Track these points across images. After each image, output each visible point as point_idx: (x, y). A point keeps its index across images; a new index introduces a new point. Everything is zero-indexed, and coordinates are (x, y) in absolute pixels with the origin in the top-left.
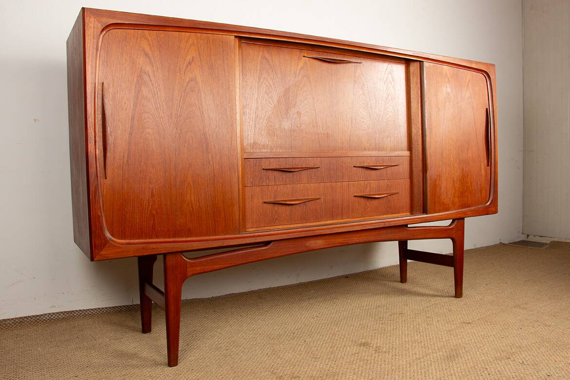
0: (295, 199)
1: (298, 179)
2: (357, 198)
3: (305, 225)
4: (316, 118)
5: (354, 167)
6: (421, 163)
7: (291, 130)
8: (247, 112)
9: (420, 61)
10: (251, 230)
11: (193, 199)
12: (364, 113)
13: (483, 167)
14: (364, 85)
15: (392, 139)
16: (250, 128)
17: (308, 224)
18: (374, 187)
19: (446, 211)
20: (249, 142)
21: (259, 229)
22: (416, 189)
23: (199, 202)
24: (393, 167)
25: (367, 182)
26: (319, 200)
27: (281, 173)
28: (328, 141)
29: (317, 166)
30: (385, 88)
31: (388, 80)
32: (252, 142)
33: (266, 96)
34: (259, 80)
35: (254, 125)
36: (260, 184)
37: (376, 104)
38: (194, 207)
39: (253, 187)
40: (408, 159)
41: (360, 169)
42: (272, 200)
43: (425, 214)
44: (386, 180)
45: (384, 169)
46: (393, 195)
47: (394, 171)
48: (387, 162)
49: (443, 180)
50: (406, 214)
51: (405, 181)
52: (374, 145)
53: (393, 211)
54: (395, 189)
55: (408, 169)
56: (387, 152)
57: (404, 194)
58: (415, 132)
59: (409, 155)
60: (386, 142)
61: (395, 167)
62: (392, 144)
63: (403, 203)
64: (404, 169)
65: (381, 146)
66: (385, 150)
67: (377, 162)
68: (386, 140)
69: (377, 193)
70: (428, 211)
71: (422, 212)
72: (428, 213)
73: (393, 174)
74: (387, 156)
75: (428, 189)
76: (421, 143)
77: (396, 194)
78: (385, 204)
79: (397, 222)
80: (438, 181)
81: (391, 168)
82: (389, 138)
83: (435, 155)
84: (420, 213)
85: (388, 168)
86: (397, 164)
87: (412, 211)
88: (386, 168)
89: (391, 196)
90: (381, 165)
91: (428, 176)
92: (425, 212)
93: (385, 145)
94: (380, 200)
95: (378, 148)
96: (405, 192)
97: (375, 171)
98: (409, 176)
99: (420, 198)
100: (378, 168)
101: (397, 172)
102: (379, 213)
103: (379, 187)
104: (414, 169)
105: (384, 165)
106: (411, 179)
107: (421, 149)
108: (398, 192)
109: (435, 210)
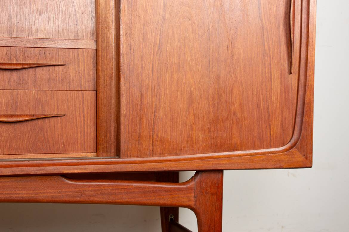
6: (114, 63)
13: (276, 75)
15: (52, 16)
18: (4, 101)
19: (170, 154)
22: (103, 110)
24: (51, 68)
40: (92, 54)
43: (117, 157)
44: (34, 91)
45: (29, 70)
46: (52, 120)
47: (54, 75)
48: (37, 57)
49: (163, 96)
50: (84, 155)
51: (83, 94)
52: (5, 26)
53: (50, 148)
54: (56, 107)
55: (91, 73)
56: (37, 40)
57: (78, 118)
58: (103, 5)
59: (94, 47)
60: (37, 21)
61: (56, 68)
62: (52, 25)
63: (77, 134)
64: (79, 72)
65: (24, 28)
66: (33, 35)
67: (12, 56)
68: (37, 17)
69: (9, 113)
70: (122, 152)
71: (113, 154)
72: (121, 155)
73: (52, 81)
74: (35, 46)
75: (123, 112)
76: (112, 25)
77: (59, 118)
78: (31, 135)
79: (32, 169)
80: (150, 97)
81: (45, 69)
82: (44, 13)
83: (142, 48)
84: (110, 156)
85: (39, 70)
86: (62, 63)
87: (97, 150)
88: (34, 69)
89: (46, 119)
90: (21, 62)
91: (121, 87)
92: (118, 153)
93: (35, 27)
94: (17, 126)
95: (17, 31)
96: (82, 115)
97: (5, 73)
98: (92, 87)
99: (111, 126)
100: (13, 67)
101: (62, 78)
102: (15, 151)
103: (17, 102)
104: (101, 73)
105: (28, 63)
106: (97, 91)
107: (113, 36)
108: (62, 113)
109: (140, 151)
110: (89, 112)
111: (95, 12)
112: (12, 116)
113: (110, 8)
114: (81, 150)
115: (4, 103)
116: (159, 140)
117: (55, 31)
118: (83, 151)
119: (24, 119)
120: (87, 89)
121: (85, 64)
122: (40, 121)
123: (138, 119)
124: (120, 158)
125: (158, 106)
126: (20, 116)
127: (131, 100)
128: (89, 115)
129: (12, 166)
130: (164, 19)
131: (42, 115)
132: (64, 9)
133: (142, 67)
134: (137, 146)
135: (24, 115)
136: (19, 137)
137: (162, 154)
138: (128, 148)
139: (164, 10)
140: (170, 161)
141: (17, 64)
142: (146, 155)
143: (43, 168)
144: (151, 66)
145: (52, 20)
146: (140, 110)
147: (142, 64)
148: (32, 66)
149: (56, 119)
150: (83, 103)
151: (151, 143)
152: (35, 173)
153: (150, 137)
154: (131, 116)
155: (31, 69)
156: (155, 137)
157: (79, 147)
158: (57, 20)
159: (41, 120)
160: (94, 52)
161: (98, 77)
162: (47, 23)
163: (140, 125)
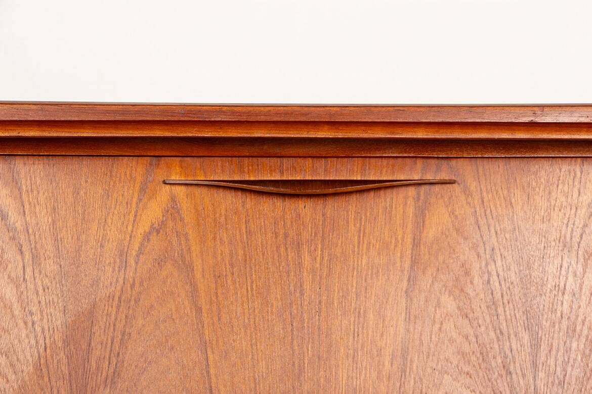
14: (467, 273)
37: (535, 355)
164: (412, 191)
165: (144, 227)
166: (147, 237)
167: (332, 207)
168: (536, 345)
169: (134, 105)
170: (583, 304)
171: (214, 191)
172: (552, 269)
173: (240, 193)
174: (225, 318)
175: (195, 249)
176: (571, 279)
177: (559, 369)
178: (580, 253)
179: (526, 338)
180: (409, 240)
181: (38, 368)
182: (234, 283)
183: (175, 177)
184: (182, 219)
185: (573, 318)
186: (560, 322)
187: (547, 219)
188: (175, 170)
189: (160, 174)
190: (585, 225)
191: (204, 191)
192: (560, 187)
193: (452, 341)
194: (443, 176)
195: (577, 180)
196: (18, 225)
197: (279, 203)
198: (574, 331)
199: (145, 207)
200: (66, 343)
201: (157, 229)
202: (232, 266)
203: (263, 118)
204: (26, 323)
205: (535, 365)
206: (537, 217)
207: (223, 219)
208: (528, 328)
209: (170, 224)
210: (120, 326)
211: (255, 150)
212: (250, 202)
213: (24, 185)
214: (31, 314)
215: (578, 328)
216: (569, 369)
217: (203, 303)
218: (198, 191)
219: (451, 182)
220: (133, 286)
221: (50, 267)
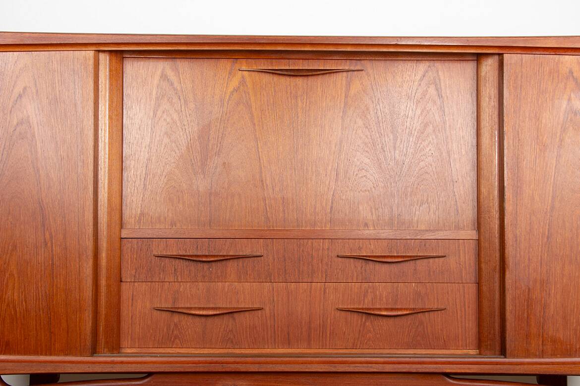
0: (211, 306)
1: (219, 274)
2: (343, 313)
3: (230, 351)
4: (261, 172)
5: (338, 256)
6: (498, 255)
7: (210, 194)
8: (132, 166)
9: (499, 54)
10: (129, 351)
11: (16, 298)
12: (367, 161)
14: (368, 109)
15: (433, 206)
16: (136, 191)
17: (238, 351)
18: (384, 294)
19: (564, 355)
20: (134, 212)
21: (144, 350)
22: (485, 303)
23: (26, 303)
24: (431, 260)
25: (366, 285)
26: (260, 311)
27: (187, 263)
28: (284, 211)
29: (259, 254)
30: (419, 112)
31: (427, 97)
32: (139, 212)
33: (166, 140)
34: (155, 114)
35: (142, 186)
36: (150, 280)
37: (395, 144)
38: (18, 310)
39: (136, 284)
40: (473, 245)
41: (352, 260)
42: (169, 305)
43: (502, 356)
44: (414, 284)
45: (409, 262)
46: (431, 313)
47: (434, 267)
48: (417, 249)
49: (553, 291)
50: (465, 351)
51: (464, 287)
52: (387, 218)
53: (430, 343)
54: (436, 301)
55: (472, 264)
56: (417, 232)
57: (459, 312)
58: (486, 194)
59: (475, 237)
60: (417, 213)
61: (437, 260)
62: (432, 216)
63: (458, 329)
64: (460, 264)
65: (404, 220)
66: (413, 227)
67: (393, 249)
68: (418, 208)
69: (390, 307)
70: (508, 352)
71: (497, 353)
72: (507, 355)
73: (432, 273)
74: (416, 238)
75: (509, 307)
76: (496, 214)
77: (439, 312)
78: (411, 329)
79: (414, 366)
80: (539, 291)
81: (426, 260)
82: (425, 204)
83: (529, 239)
84: (495, 354)
85: (418, 262)
86: (443, 254)
87: (479, 346)
88: (414, 262)
89: (426, 313)
90: (402, 255)
91: (507, 281)
92: (503, 352)
93: (416, 219)
94: (397, 319)
95: (398, 223)
96: (463, 309)
97: (386, 266)
98: (473, 279)
99: (494, 322)
100: (394, 260)
101: (442, 269)
102: (395, 345)
103: (397, 295)
104: (483, 265)
105: (409, 255)
106: (479, 284)
107: (497, 226)
108: (443, 307)
109: (528, 350)
110: (471, 306)
111: (476, 201)
112: (392, 309)
113: (493, 197)
114: (462, 346)
115: (384, 296)
116: (549, 340)
117: (435, 222)
118: (465, 347)
119: (405, 312)
120: (468, 281)
121: (467, 255)
122: (419, 315)
123: (525, 315)
124: (505, 357)
125: (548, 302)
126: (401, 309)
127: (517, 296)
128: (470, 308)
129: (394, 363)
130: (553, 208)
131: (423, 309)
132: (444, 200)
133: (529, 259)
134: (525, 345)
135: (405, 309)
136: (399, 330)
137: (554, 355)
138: (515, 347)
139: (553, 198)
140: (564, 363)
141: (398, 257)
142: (536, 356)
143: (425, 366)
144: (540, 258)
145: (432, 211)
146: (528, 307)
147: (529, 256)
148: (412, 258)
149: (436, 312)
150: (464, 297)
151: (541, 342)
152: (417, 371)
153: (539, 336)
154: (517, 312)
155: (411, 262)
156: (545, 336)
157: (461, 343)
158: (437, 211)
159: (421, 314)
160: (475, 242)
161: (479, 270)
162: (427, 214)
163: (527, 322)
164: (345, 74)
165: (231, 89)
166: (232, 93)
167: (311, 81)
168: (395, 139)
169: (226, 36)
170: (415, 122)
171: (260, 74)
172: (403, 107)
173: (271, 75)
174: (265, 128)
175: (253, 99)
176: (411, 111)
177: (404, 149)
178: (415, 101)
179: (391, 137)
180: (343, 95)
181: (188, 148)
182: (269, 113)
183: (244, 68)
184: (247, 86)
185: (411, 128)
186: (406, 130)
187: (401, 86)
188: (244, 64)
189: (237, 66)
190: (417, 89)
191: (256, 73)
192: (407, 72)
193: (361, 138)
194: (359, 68)
195: (414, 70)
196: (179, 88)
197: (288, 79)
198: (411, 133)
199: (231, 80)
200: (199, 138)
201: (236, 90)
202: (268, 105)
203: (281, 42)
204: (182, 129)
205: (395, 147)
206: (397, 86)
207: (264, 86)
208: (392, 132)
209: (242, 87)
210: (221, 131)
211: (278, 56)
212: (276, 78)
213: (181, 71)
214: (184, 125)
215: (413, 132)
216: (409, 149)
217: (256, 121)
218: (253, 73)
219: (362, 70)
220: (226, 114)
221: (192, 105)
